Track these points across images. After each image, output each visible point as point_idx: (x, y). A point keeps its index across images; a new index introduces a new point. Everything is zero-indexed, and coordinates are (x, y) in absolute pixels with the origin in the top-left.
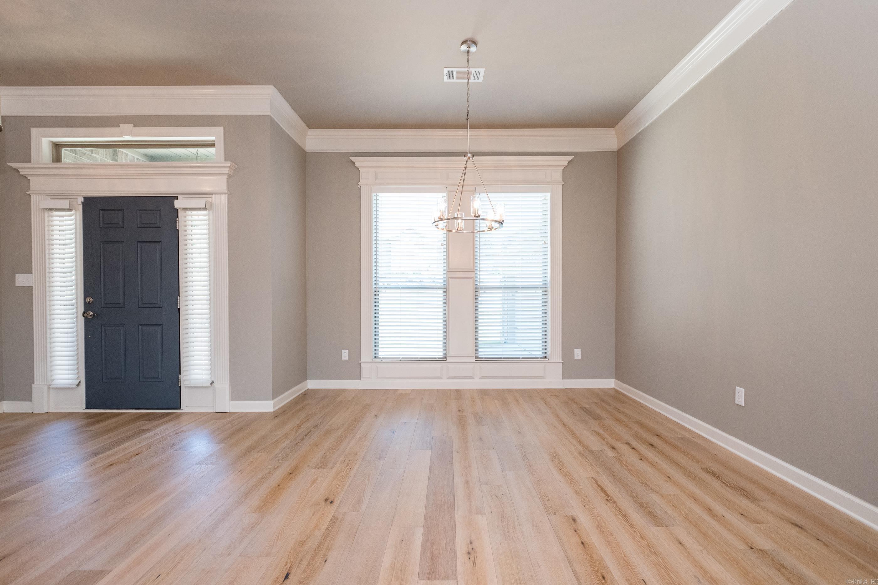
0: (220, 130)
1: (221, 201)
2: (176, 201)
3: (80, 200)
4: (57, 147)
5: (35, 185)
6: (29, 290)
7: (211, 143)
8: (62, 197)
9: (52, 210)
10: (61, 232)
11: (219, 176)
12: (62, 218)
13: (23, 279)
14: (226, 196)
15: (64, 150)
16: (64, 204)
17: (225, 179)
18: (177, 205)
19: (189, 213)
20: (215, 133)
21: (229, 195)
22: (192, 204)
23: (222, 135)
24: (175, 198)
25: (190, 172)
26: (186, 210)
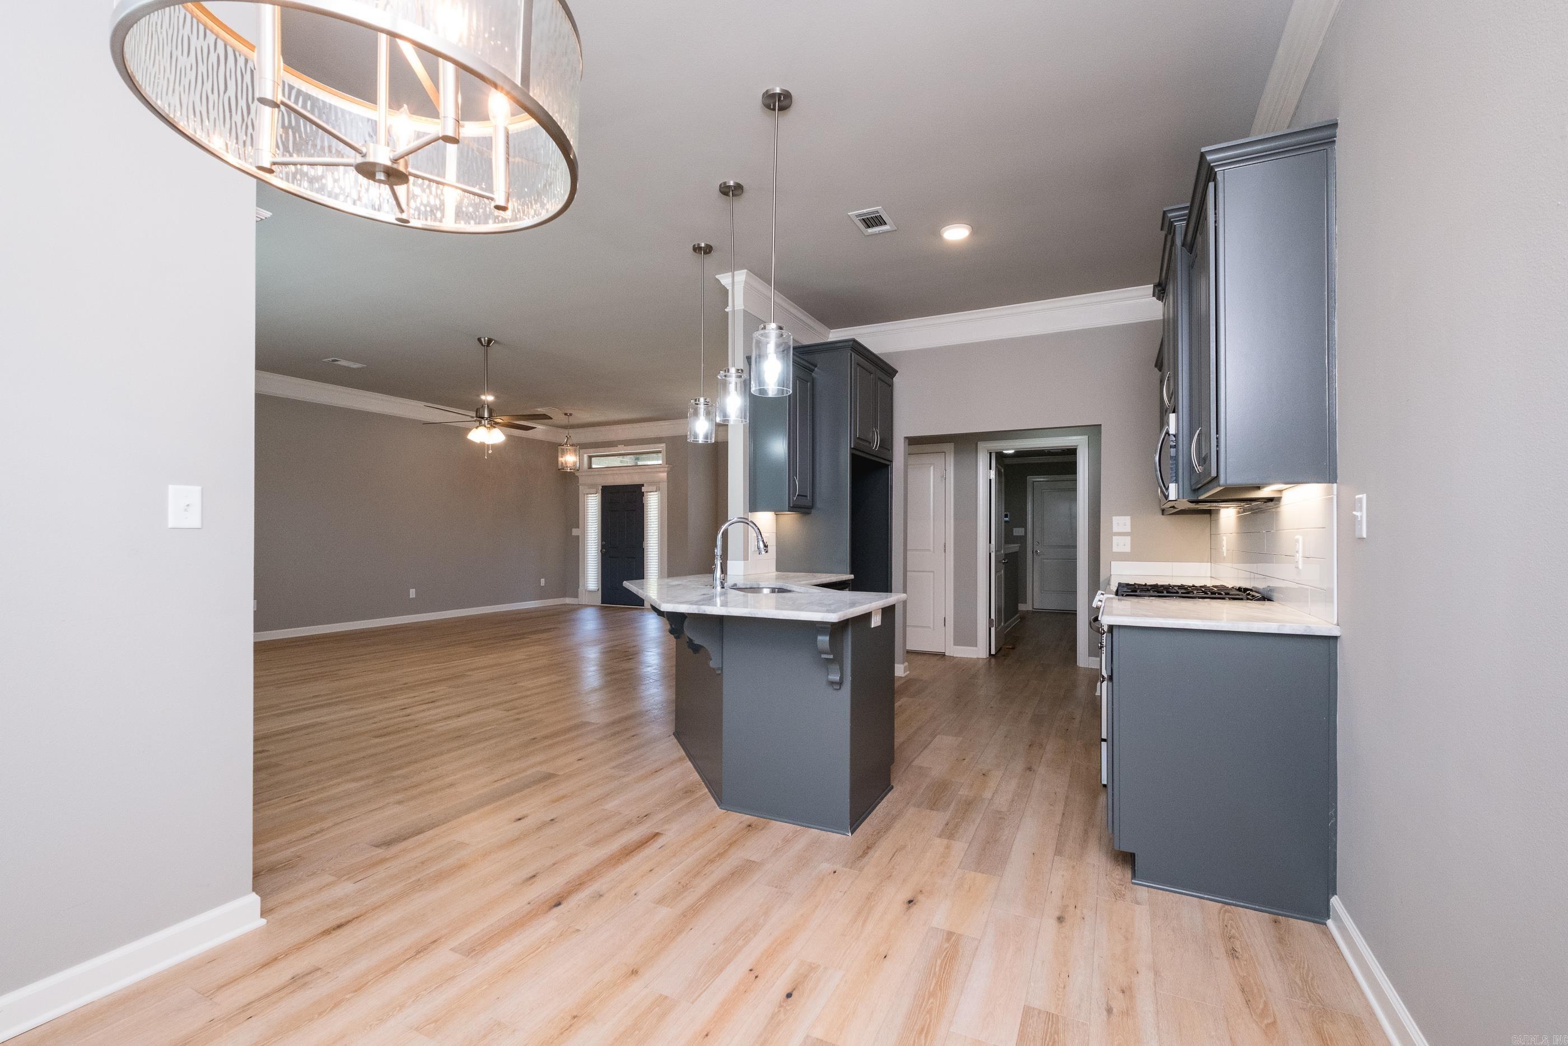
0: (663, 445)
1: (664, 486)
2: (643, 487)
3: (600, 488)
4: (590, 457)
5: (581, 480)
6: (578, 537)
7: (660, 452)
8: (592, 486)
9: (588, 494)
10: (592, 506)
11: (663, 472)
12: (593, 498)
13: (575, 532)
14: (666, 483)
15: (593, 459)
16: (594, 490)
17: (666, 474)
18: (644, 489)
19: (649, 493)
20: (662, 447)
21: (668, 482)
22: (650, 488)
23: (665, 447)
24: (643, 485)
25: (649, 470)
26: (647, 492)
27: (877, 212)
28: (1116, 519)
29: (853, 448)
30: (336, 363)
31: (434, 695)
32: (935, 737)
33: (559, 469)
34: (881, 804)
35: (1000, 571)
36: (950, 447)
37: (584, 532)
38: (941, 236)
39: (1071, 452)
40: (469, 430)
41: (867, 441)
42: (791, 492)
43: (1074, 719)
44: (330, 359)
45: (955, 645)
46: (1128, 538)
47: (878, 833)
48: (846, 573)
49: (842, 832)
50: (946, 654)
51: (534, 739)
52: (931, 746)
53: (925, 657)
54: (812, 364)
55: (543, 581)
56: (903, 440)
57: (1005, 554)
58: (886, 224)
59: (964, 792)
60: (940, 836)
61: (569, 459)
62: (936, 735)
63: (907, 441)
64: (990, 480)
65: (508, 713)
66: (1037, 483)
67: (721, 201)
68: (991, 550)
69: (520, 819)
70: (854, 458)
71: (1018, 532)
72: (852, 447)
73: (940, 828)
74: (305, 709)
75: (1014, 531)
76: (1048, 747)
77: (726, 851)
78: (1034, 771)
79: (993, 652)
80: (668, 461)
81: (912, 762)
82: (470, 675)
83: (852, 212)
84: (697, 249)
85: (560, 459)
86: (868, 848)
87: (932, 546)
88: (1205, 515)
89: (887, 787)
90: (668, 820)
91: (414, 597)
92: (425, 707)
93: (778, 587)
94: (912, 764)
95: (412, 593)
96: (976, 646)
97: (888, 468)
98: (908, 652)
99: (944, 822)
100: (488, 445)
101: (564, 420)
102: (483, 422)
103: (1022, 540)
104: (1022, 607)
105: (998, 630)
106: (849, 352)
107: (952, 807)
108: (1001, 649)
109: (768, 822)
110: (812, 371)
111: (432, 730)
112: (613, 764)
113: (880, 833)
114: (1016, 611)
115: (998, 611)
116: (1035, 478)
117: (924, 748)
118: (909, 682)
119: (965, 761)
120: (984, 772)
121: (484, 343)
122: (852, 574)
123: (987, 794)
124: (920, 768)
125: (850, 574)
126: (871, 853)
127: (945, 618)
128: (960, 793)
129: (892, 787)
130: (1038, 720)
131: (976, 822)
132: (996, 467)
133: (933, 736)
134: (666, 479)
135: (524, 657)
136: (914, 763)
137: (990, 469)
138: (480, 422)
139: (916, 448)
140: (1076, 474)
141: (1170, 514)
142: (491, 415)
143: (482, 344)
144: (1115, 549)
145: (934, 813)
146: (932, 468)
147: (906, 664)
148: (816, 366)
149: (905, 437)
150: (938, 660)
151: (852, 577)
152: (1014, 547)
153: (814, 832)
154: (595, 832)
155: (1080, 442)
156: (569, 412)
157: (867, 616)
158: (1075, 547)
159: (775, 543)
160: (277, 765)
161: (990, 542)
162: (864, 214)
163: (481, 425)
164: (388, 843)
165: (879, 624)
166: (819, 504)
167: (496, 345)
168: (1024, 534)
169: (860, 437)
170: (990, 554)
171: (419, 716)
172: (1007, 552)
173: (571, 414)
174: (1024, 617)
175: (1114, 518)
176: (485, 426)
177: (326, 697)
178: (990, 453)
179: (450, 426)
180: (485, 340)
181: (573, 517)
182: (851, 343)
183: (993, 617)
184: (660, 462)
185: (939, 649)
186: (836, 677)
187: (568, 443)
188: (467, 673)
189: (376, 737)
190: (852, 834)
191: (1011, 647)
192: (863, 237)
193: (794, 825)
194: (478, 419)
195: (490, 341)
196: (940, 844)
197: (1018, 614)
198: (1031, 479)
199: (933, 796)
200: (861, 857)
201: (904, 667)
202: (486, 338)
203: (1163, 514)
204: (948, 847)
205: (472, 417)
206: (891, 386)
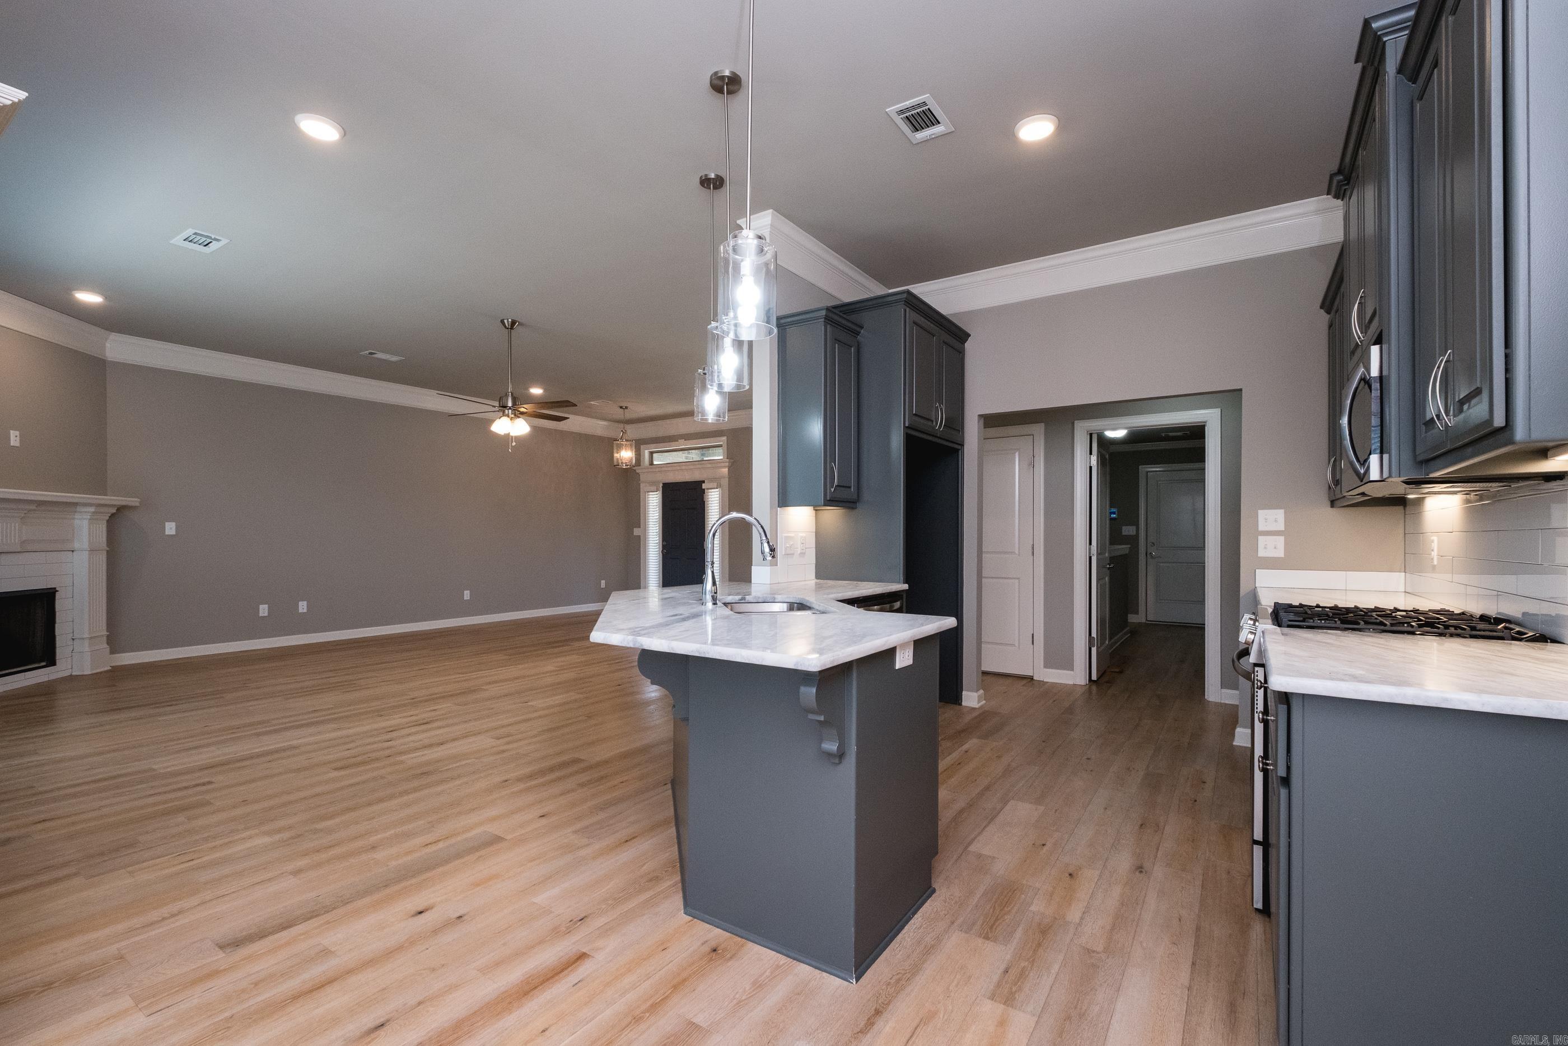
0: (724, 438)
1: (725, 482)
2: (703, 484)
3: (661, 485)
4: (652, 453)
5: (642, 477)
6: (639, 537)
7: (720, 446)
8: (653, 483)
9: (649, 492)
10: (653, 504)
11: (724, 467)
12: (654, 496)
13: (636, 532)
14: (727, 479)
15: (655, 455)
16: (654, 488)
17: (727, 469)
18: (704, 486)
19: (710, 490)
20: (723, 440)
21: (729, 478)
22: (711, 485)
23: (726, 441)
24: (704, 482)
25: (709, 466)
26: (708, 489)
27: (924, 104)
28: (1262, 514)
29: (907, 427)
30: (373, 356)
31: (433, 714)
32: (1006, 804)
33: (614, 466)
34: (912, 921)
35: (1104, 578)
36: (1038, 430)
37: (645, 530)
38: (1015, 137)
39: (1197, 433)
40: (493, 421)
41: (928, 419)
42: (828, 483)
43: (1204, 782)
44: (367, 352)
45: (1046, 666)
46: (1281, 539)
47: (899, 980)
48: (899, 582)
49: (843, 975)
50: (1035, 678)
51: (506, 781)
52: (1001, 817)
53: (1009, 681)
54: (856, 325)
55: (603, 583)
56: (976, 418)
57: (1110, 558)
58: (939, 123)
59: (1038, 907)
60: (992, 997)
61: (626, 455)
62: (1008, 801)
63: (983, 419)
64: (1091, 468)
65: (499, 742)
66: (1151, 473)
67: (716, 101)
68: (1092, 552)
69: (421, 913)
70: (911, 442)
71: (1128, 530)
72: (907, 425)
73: (996, 978)
74: (286, 729)
75: (1123, 531)
76: (1168, 829)
77: (666, 999)
78: (1146, 872)
79: (1094, 677)
80: (730, 455)
81: (970, 844)
82: (487, 690)
83: (890, 107)
84: (705, 182)
85: (616, 455)
86: (878, 1012)
87: (1017, 546)
88: (1397, 507)
89: (925, 891)
90: (606, 931)
91: (469, 599)
92: (413, 730)
93: (798, 602)
94: (968, 849)
95: (467, 595)
96: (1073, 670)
97: (958, 455)
98: (985, 673)
99: (1003, 967)
100: (512, 437)
101: (619, 414)
102: (506, 411)
103: (1133, 540)
104: (1133, 619)
105: (1100, 650)
106: (901, 308)
107: (1019, 933)
108: (1105, 672)
109: (742, 946)
110: (858, 333)
111: (402, 762)
112: (578, 826)
113: (900, 982)
114: (1125, 622)
115: (1101, 622)
116: (1149, 468)
117: (989, 823)
118: (983, 716)
119: (1045, 848)
120: (1070, 871)
121: (507, 325)
122: (906, 583)
123: (1074, 914)
124: (979, 856)
125: (904, 583)
126: (880, 1023)
127: (1033, 634)
128: (1033, 908)
129: (934, 891)
130: (1153, 783)
131: (1053, 971)
132: (1099, 452)
133: (1005, 801)
134: (727, 474)
135: (554, 669)
136: (972, 848)
137: (1091, 453)
138: (504, 412)
139: (993, 432)
140: (1205, 462)
141: (1343, 507)
142: (514, 403)
143: (505, 327)
144: (1262, 553)
145: (989, 945)
146: (1017, 454)
147: (981, 692)
148: (862, 328)
149: (979, 415)
150: (1023, 685)
151: (906, 587)
152: (1123, 549)
153: (804, 970)
154: (504, 944)
155: (1210, 417)
156: (624, 405)
157: (890, 653)
158: (1203, 548)
159: (814, 546)
160: (208, 803)
161: (1090, 544)
162: (908, 109)
163: (504, 415)
164: (236, 943)
165: (910, 662)
166: (866, 495)
167: (520, 327)
168: (1135, 533)
169: (917, 413)
170: (1090, 558)
171: (398, 742)
172: (1113, 554)
173: (626, 408)
174: (1136, 631)
175: (1260, 512)
176: (508, 417)
177: (324, 713)
178: (1091, 435)
179: (469, 416)
180: (508, 321)
181: (634, 516)
182: (905, 295)
183: (1094, 634)
184: (721, 457)
185: (1028, 673)
186: (832, 747)
187: (624, 437)
188: (484, 687)
189: (336, 769)
190: (857, 981)
191: (1117, 670)
192: (912, 145)
193: (778, 955)
194: (500, 408)
195: (513, 323)
196: (991, 1010)
197: (1128, 628)
198: (1143, 469)
199: (992, 910)
200: (861, 1032)
201: (978, 696)
202: (510, 320)
203: (1332, 506)
204: (1002, 1023)
205: (494, 407)
206: (961, 353)
